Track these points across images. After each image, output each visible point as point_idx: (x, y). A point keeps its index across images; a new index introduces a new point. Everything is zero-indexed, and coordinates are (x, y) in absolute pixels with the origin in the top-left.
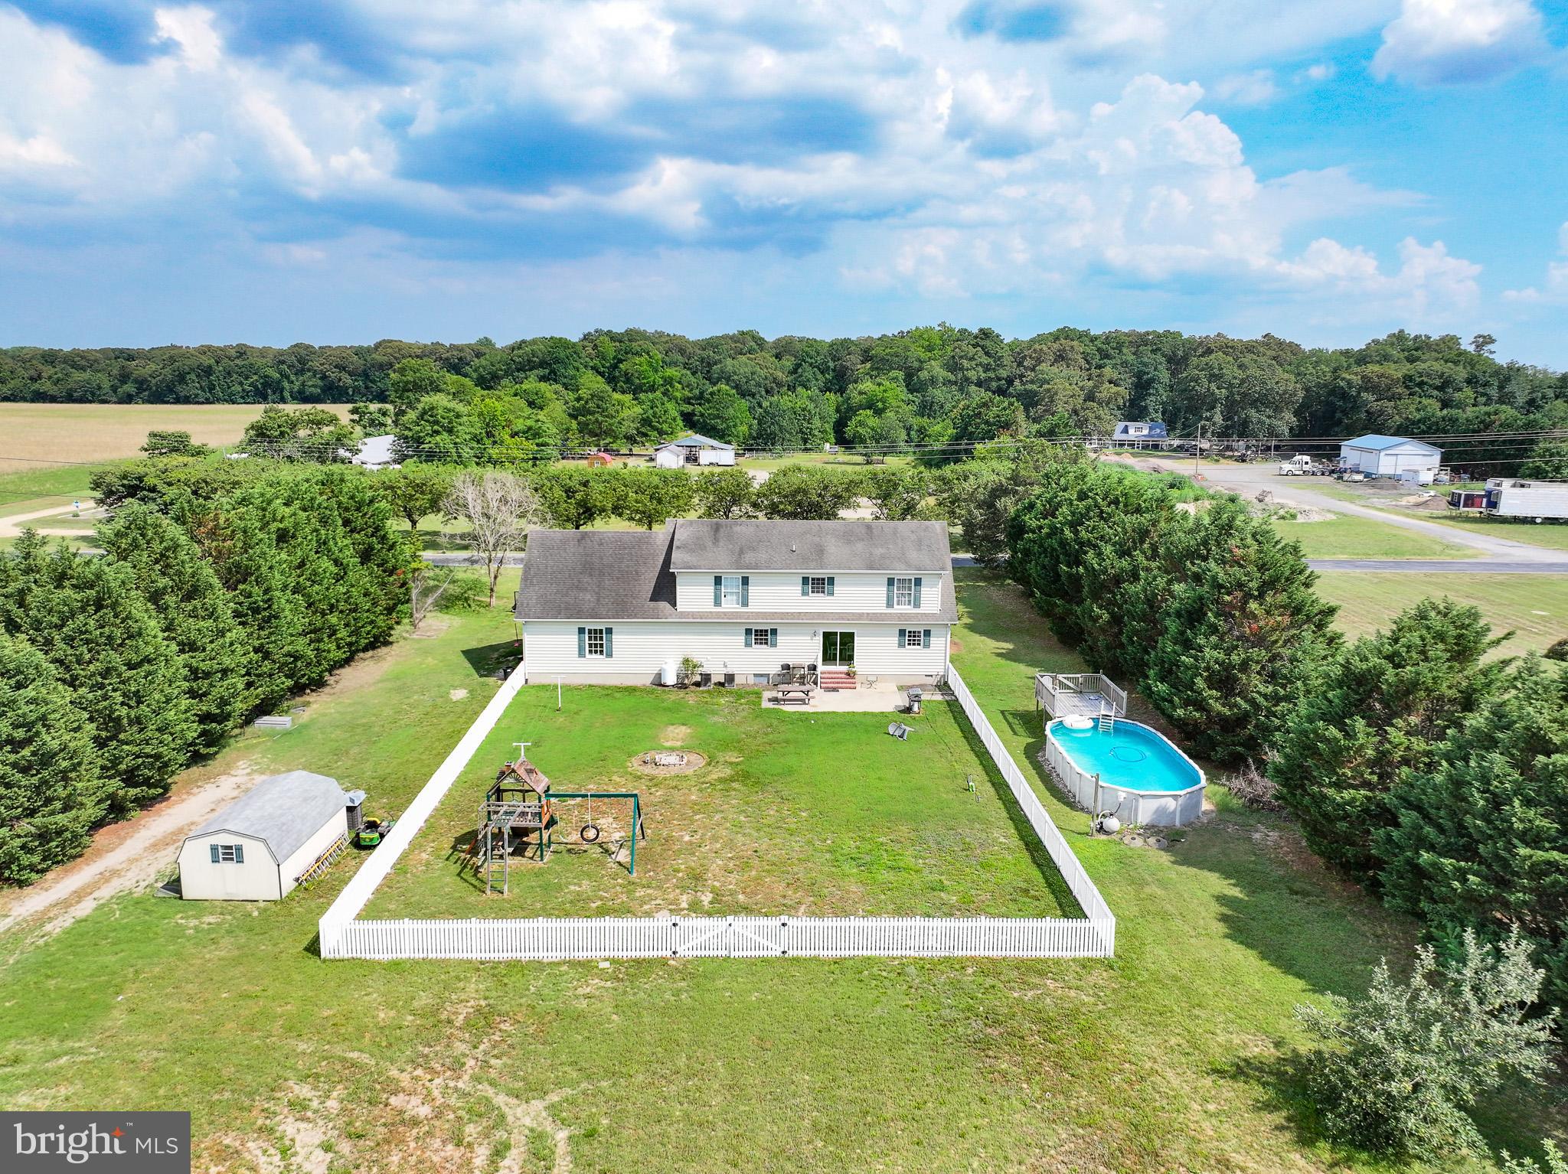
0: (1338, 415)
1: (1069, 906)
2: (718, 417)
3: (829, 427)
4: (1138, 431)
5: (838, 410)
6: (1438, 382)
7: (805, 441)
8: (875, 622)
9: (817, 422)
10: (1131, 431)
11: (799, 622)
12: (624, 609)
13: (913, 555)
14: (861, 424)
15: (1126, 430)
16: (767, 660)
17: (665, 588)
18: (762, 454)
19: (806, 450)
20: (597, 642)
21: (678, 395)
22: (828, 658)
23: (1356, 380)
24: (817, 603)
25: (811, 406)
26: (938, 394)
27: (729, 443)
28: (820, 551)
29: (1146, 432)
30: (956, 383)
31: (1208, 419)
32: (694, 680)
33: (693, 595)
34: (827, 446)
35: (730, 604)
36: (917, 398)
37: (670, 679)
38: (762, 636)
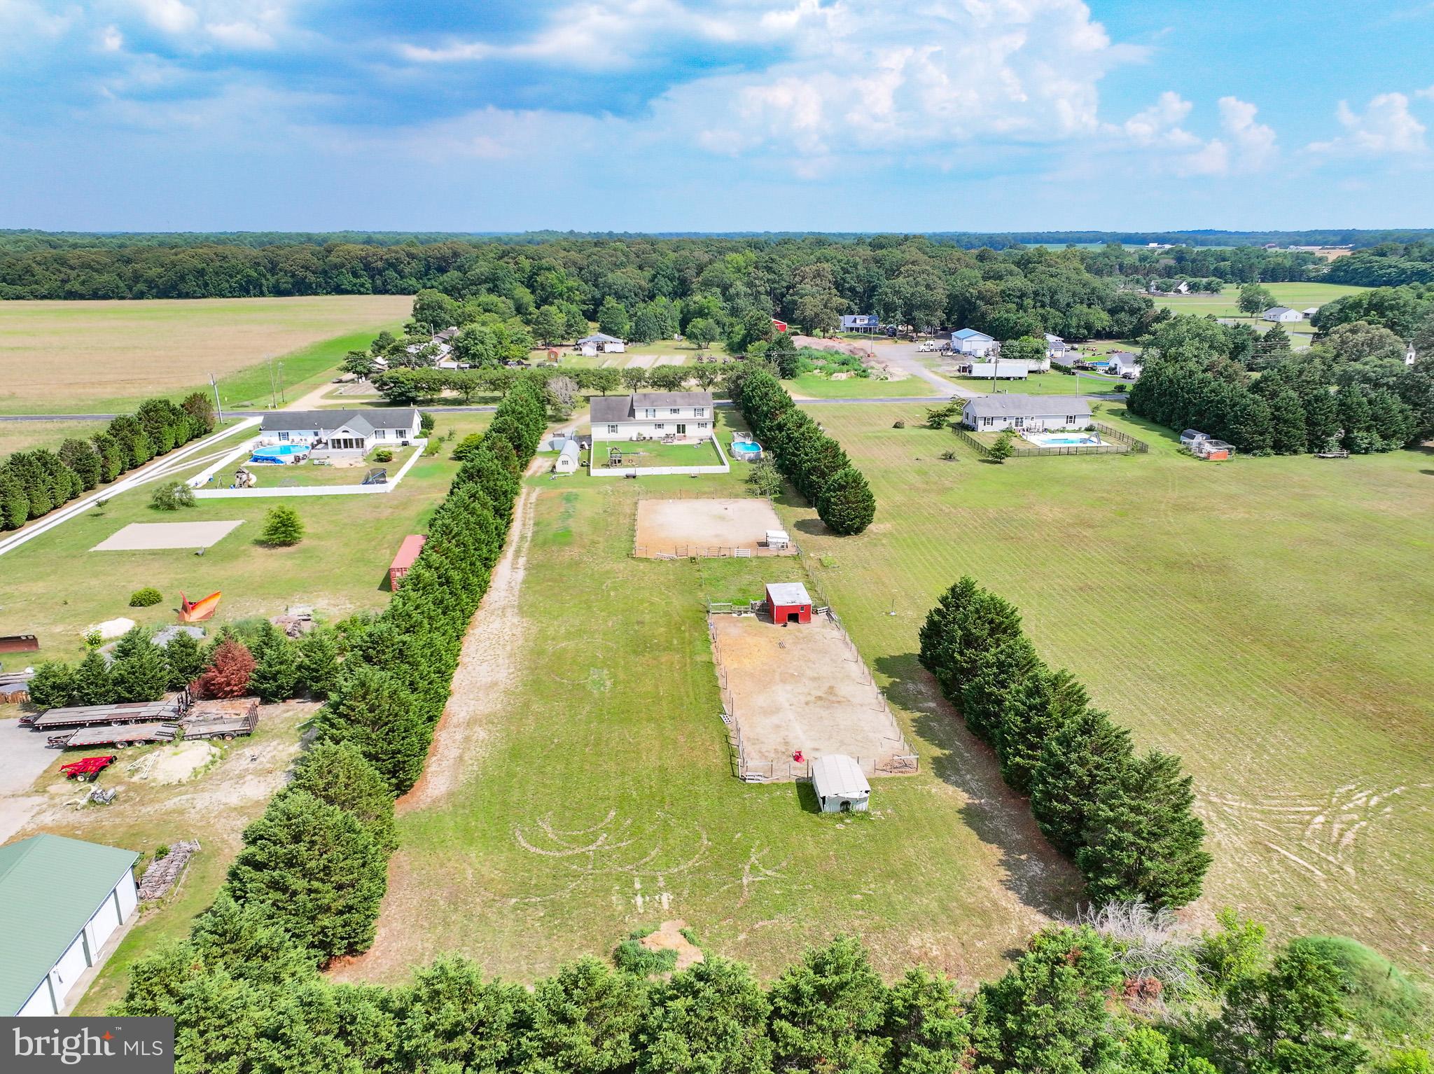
0: (967, 313)
1: (723, 463)
2: (611, 323)
3: (677, 324)
4: (862, 321)
5: (682, 312)
6: (1018, 294)
7: (663, 333)
8: (691, 421)
9: (669, 322)
10: (858, 321)
11: (670, 422)
12: (620, 419)
13: (701, 402)
14: (694, 326)
15: (855, 321)
16: (661, 433)
17: (632, 413)
18: (638, 344)
19: (664, 339)
20: (613, 428)
21: (577, 298)
22: (679, 432)
23: (975, 292)
24: (675, 416)
25: (665, 313)
26: (741, 302)
27: (619, 338)
28: (675, 401)
29: (866, 322)
30: (752, 295)
31: (893, 317)
32: (642, 439)
33: (640, 415)
34: (676, 335)
35: (650, 417)
36: (728, 305)
37: (635, 439)
38: (660, 426)
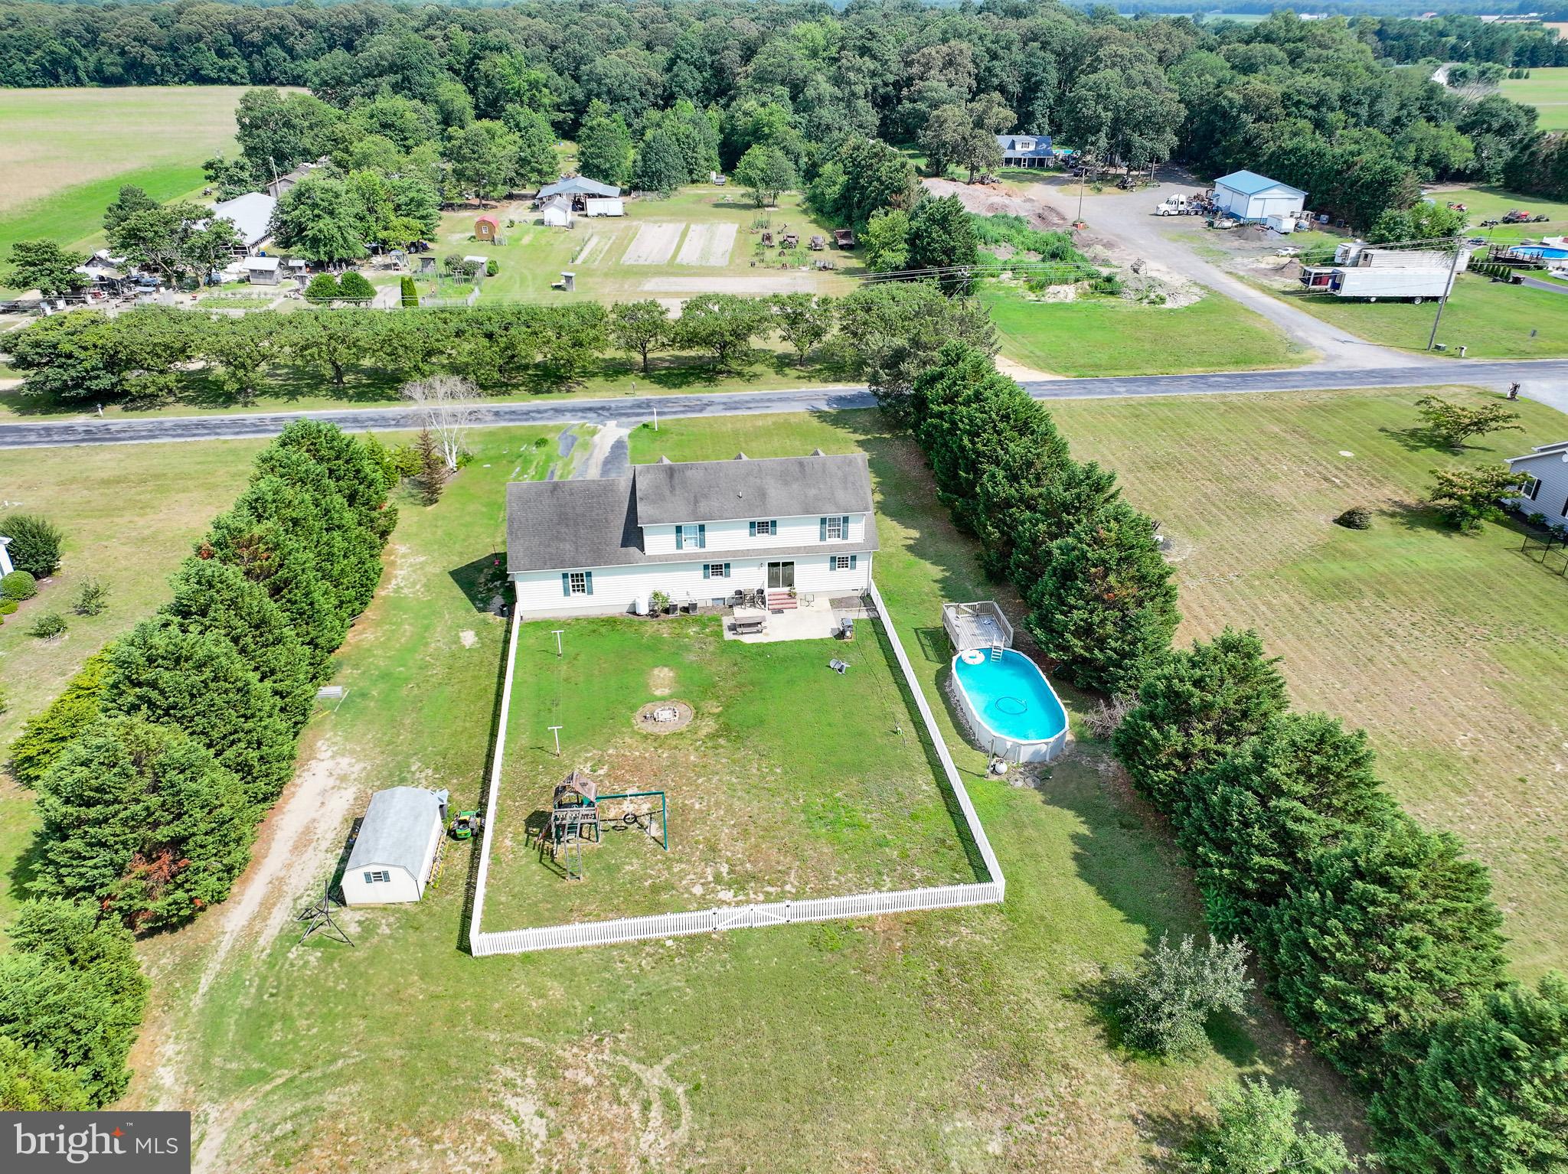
0: (1218, 136)
2: (599, 156)
3: (714, 153)
4: (1025, 146)
5: (722, 130)
6: (1314, 101)
7: (691, 172)
8: (810, 552)
9: (702, 150)
10: (1018, 147)
11: (747, 557)
12: (601, 557)
13: (841, 495)
14: (750, 164)
15: (1012, 146)
16: (723, 587)
17: (633, 536)
18: (650, 195)
19: (693, 182)
20: (579, 582)
21: (546, 101)
22: (773, 581)
23: (1238, 99)
24: (763, 541)
25: (695, 134)
26: (826, 114)
27: (611, 184)
28: (762, 495)
29: (1032, 148)
30: (842, 100)
31: (1092, 144)
32: (663, 609)
33: (658, 542)
34: (713, 175)
35: (690, 547)
36: (802, 119)
37: (643, 609)
38: (718, 569)
